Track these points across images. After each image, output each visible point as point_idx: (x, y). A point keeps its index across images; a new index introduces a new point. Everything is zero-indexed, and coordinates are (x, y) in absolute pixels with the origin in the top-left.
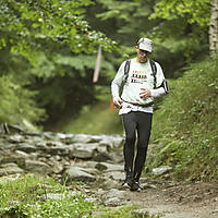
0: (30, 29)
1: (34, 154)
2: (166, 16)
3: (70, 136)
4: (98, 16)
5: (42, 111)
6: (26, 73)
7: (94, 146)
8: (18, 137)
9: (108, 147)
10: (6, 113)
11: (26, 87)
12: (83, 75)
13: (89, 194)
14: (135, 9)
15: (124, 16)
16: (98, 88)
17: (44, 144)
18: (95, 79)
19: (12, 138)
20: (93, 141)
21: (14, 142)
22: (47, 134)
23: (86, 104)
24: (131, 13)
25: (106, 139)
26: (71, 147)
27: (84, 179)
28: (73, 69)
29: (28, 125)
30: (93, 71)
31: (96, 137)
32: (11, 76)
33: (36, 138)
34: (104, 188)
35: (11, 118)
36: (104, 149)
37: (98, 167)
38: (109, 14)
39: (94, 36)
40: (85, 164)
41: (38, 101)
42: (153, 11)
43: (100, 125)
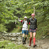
0: (4, 16)
1: (6, 37)
2: (27, 13)
3: (12, 33)
4: (16, 13)
5: (7, 29)
6: (4, 23)
7: (16, 35)
8: (3, 34)
9: (18, 35)
10: (1, 30)
11: (4, 26)
12: (14, 23)
13: (15, 43)
14: (22, 12)
15: (20, 13)
16: (16, 25)
17: (8, 35)
18: (16, 24)
19: (2, 34)
20: (16, 34)
21: (3, 35)
22: (8, 33)
23: (14, 28)
24: (21, 12)
25: (18, 33)
26: (12, 35)
27: (14, 40)
28: (12, 22)
29: (5, 32)
30: (15, 22)
31: (16, 33)
32: (2, 24)
33: (6, 34)
34: (18, 42)
35: (2, 31)
36: (17, 35)
37: (17, 38)
38: (17, 13)
39: (15, 17)
40: (14, 38)
41: (6, 28)
42: (24, 12)
43: (17, 31)
